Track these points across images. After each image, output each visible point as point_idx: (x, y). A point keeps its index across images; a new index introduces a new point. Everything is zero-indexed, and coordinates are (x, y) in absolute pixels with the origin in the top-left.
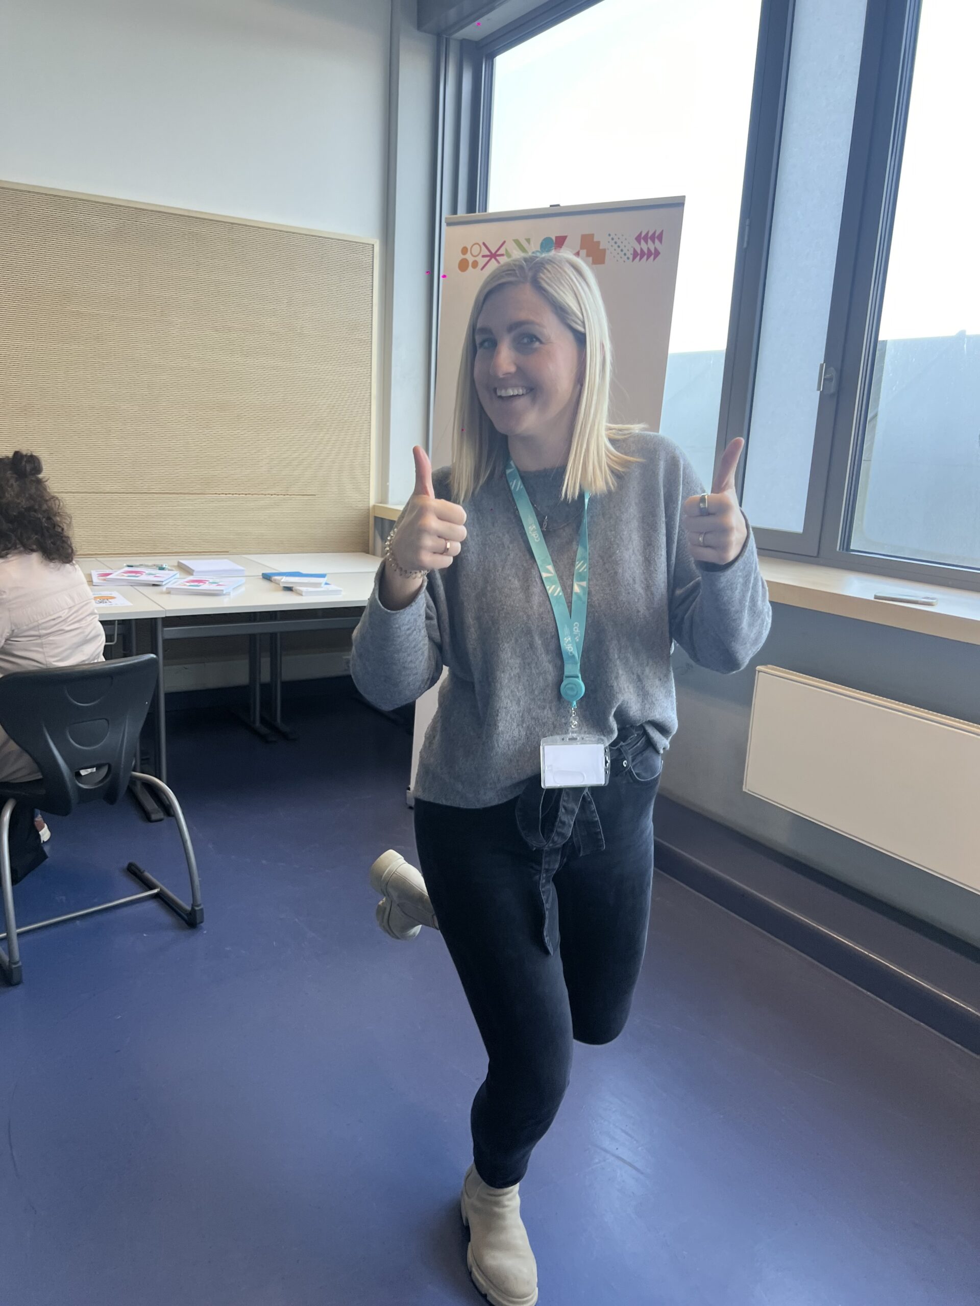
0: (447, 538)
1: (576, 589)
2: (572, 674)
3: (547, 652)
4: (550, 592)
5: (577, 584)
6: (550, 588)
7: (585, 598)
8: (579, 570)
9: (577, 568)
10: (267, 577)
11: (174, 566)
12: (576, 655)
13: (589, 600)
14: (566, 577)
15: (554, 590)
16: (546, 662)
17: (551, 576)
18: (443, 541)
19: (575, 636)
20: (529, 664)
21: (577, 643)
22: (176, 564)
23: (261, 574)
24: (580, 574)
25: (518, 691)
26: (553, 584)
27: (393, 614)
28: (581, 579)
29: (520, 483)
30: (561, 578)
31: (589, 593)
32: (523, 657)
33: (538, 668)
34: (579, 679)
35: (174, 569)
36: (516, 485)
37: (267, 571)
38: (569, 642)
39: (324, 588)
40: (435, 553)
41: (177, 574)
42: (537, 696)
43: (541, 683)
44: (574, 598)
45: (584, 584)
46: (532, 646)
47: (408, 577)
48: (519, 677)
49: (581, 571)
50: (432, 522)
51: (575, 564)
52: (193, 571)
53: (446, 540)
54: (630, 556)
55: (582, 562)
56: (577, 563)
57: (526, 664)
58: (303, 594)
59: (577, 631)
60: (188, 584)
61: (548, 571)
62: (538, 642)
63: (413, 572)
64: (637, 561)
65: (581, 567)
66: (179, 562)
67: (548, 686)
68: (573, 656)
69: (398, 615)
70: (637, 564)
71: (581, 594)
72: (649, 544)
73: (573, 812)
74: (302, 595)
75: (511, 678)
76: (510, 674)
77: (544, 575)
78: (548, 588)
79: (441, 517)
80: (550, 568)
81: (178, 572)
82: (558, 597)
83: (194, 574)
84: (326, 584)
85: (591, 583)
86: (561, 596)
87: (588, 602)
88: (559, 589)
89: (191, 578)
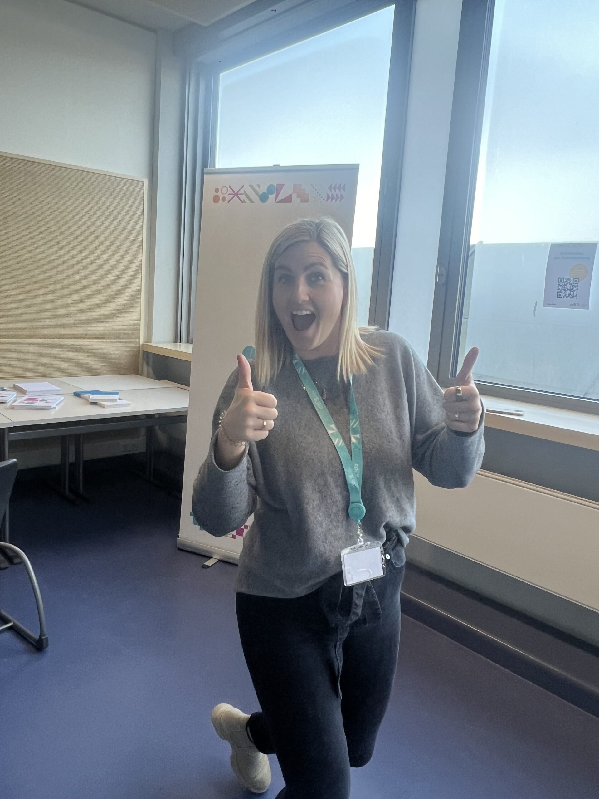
0: (263, 418)
1: (353, 440)
2: (356, 500)
3: (337, 487)
4: (335, 444)
5: (353, 436)
6: (335, 441)
7: (360, 446)
8: (353, 426)
9: (351, 425)
10: (77, 395)
11: (11, 388)
12: (358, 486)
13: (363, 448)
14: (345, 433)
15: (338, 442)
16: (336, 494)
17: (335, 432)
18: (261, 421)
19: (356, 473)
20: (325, 496)
21: (358, 478)
22: (12, 386)
23: (73, 393)
24: (353, 429)
25: (320, 516)
26: (337, 438)
27: (227, 473)
28: (355, 433)
29: (304, 369)
30: (341, 434)
31: (363, 442)
32: (320, 492)
33: (331, 499)
34: (361, 504)
35: (11, 390)
36: (302, 370)
37: (77, 390)
38: (352, 478)
39: (119, 402)
40: (255, 430)
41: (15, 394)
42: (333, 519)
43: (334, 509)
44: (353, 447)
45: (358, 436)
46: (326, 484)
47: (236, 446)
48: (319, 506)
49: (354, 427)
50: (254, 409)
51: (349, 422)
52: (26, 391)
53: (264, 419)
54: (386, 416)
55: (354, 421)
56: (351, 421)
57: (323, 498)
58: (106, 407)
59: (357, 470)
60: (26, 402)
61: (332, 429)
62: (330, 480)
63: (240, 441)
64: (391, 419)
65: (354, 424)
66: (14, 385)
67: (339, 510)
68: (356, 488)
69: (229, 474)
70: (391, 421)
71: (357, 444)
72: (397, 407)
73: (361, 596)
74: (104, 407)
75: (314, 508)
76: (313, 505)
77: (330, 432)
78: (333, 441)
79: (259, 404)
80: (333, 426)
81: (15, 392)
82: (341, 447)
83: (27, 393)
84: (120, 399)
85: (363, 435)
86: (343, 446)
87: (363, 450)
88: (342, 441)
89: (26, 397)
